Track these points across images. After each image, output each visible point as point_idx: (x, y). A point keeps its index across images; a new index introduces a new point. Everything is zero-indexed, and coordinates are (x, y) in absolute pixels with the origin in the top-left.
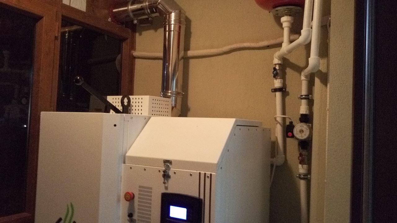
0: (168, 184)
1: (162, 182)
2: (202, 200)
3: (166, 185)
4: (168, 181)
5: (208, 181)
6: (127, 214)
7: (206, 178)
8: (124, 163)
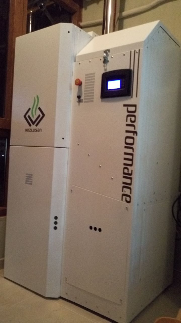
0: (107, 66)
1: (103, 66)
2: (132, 70)
3: (106, 68)
4: (107, 65)
5: (137, 55)
6: (76, 96)
7: (136, 53)
8: (75, 61)
